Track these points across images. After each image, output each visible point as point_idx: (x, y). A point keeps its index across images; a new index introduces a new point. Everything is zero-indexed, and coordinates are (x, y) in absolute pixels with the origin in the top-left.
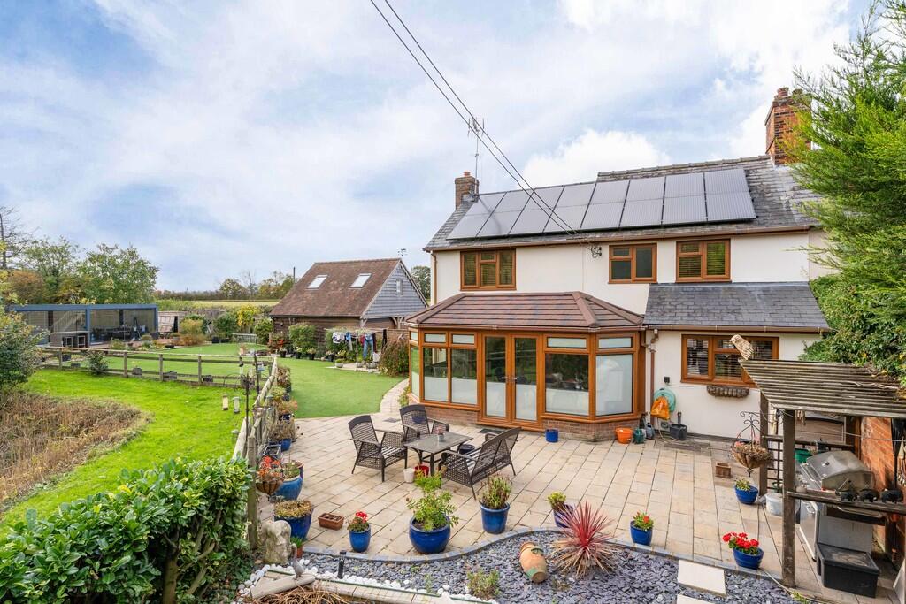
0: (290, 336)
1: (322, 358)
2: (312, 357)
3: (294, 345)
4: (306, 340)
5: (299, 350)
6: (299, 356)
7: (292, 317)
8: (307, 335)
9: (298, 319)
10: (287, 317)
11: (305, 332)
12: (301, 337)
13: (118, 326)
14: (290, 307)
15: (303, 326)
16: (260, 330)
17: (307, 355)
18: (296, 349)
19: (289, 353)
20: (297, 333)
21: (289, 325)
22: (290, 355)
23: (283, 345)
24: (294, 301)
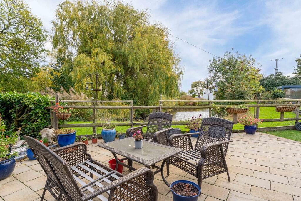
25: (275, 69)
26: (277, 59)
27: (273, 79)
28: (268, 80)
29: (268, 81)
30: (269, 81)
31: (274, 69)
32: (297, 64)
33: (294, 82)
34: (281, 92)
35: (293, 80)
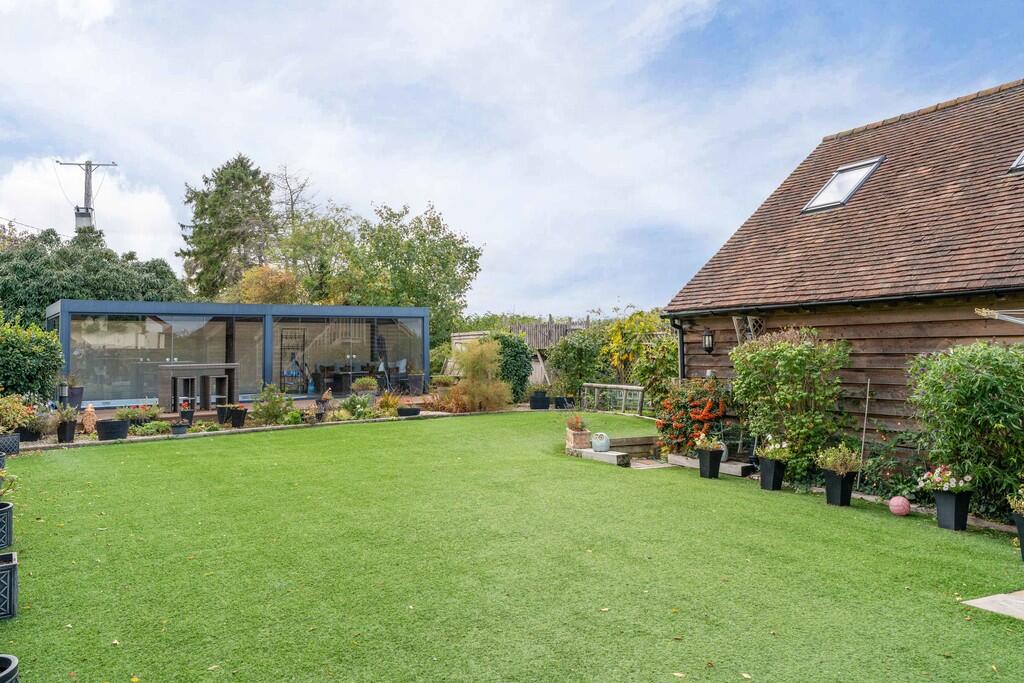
0: (736, 385)
1: (897, 503)
2: (842, 489)
3: (755, 425)
4: (805, 405)
5: (774, 449)
6: (777, 476)
7: (744, 312)
8: (810, 386)
9: (766, 317)
10: (724, 314)
11: (800, 370)
12: (784, 393)
13: (367, 359)
14: (737, 280)
15: (791, 343)
16: (653, 371)
17: (813, 473)
18: (761, 441)
19: (733, 456)
20: (765, 378)
21: (733, 343)
22: (736, 468)
23: (713, 423)
24: (750, 258)
25: (79, 215)
26: (89, 165)
27: (47, 263)
28: (14, 262)
29: (15, 269)
30: (23, 270)
31: (74, 212)
32: (191, 215)
33: (152, 286)
34: (38, 342)
35: (147, 275)
